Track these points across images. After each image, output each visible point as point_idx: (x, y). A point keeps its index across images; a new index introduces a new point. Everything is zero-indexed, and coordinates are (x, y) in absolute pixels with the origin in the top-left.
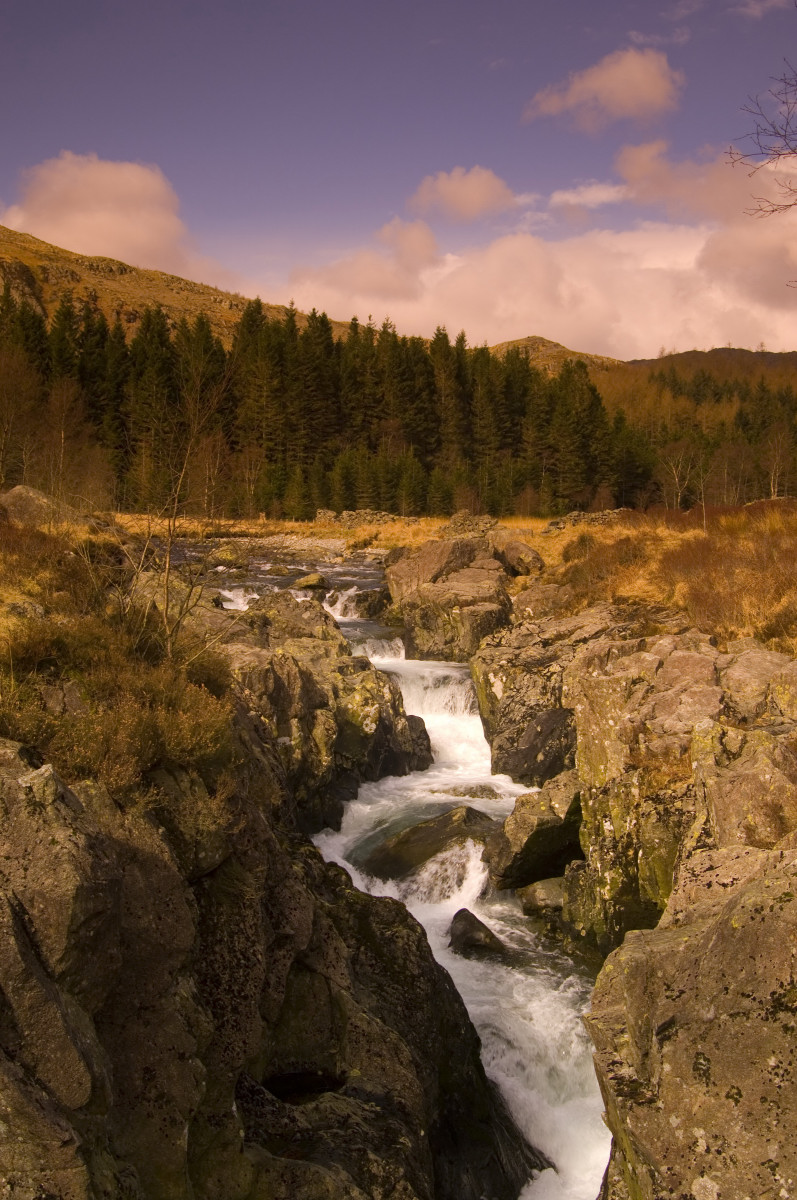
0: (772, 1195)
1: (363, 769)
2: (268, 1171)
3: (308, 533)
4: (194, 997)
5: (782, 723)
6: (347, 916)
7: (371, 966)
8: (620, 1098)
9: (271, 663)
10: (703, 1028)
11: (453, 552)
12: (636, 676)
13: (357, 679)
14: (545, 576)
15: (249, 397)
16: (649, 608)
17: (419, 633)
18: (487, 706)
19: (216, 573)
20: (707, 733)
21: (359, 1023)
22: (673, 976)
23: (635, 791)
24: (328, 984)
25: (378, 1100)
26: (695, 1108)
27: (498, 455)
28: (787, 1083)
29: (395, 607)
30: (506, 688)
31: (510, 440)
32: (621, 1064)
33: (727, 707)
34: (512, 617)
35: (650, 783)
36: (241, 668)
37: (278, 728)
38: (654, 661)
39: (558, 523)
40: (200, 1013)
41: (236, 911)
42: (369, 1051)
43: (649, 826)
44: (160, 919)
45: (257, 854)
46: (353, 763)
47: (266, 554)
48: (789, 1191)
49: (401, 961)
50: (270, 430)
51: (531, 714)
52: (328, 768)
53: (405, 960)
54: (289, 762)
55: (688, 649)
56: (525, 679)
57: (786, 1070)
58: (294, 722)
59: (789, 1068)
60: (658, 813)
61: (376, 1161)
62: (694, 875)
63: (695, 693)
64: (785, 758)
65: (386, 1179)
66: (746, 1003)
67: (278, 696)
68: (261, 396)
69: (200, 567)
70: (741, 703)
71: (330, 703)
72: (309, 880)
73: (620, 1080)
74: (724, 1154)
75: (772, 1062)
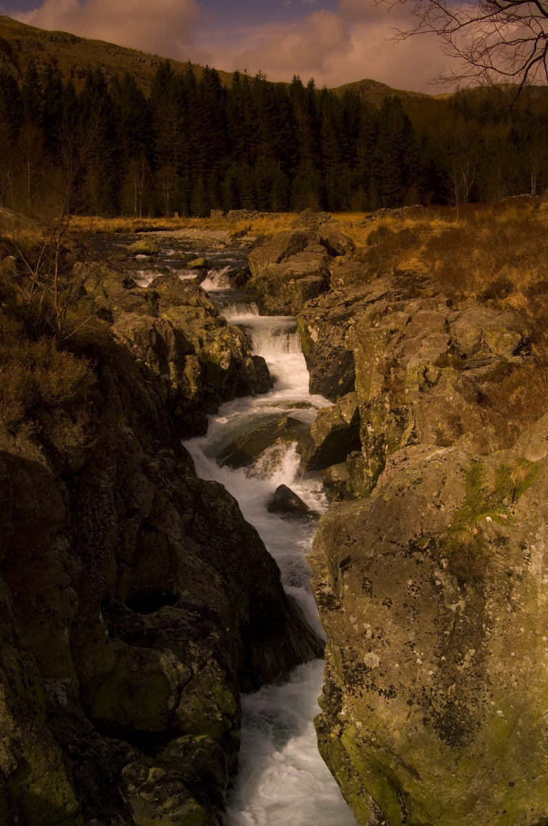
0: (412, 662)
1: (222, 393)
2: (125, 655)
3: (204, 227)
4: (68, 550)
5: (490, 358)
6: (187, 493)
7: (203, 525)
8: (320, 606)
9: (153, 325)
10: (367, 563)
11: (292, 241)
12: (393, 328)
13: (218, 332)
14: (355, 256)
15: (164, 131)
16: (418, 278)
17: (267, 298)
18: (308, 347)
19: (135, 260)
20: (414, 370)
21: (187, 562)
22: (352, 531)
23: (387, 406)
24: (167, 538)
25: (199, 610)
26: (365, 611)
27: (339, 166)
28: (419, 595)
29: (253, 280)
30: (319, 336)
31: (348, 156)
32: (325, 585)
33: (453, 347)
34: (331, 285)
35: (396, 400)
36: (133, 330)
37: (160, 368)
38: (405, 318)
39: (371, 217)
40: (72, 559)
41: (96, 495)
42: (193, 579)
43: (391, 430)
44: (42, 502)
45: (109, 459)
46: (215, 389)
47: (173, 244)
48: (422, 660)
49: (221, 522)
50: (179, 154)
51: (335, 352)
52: (196, 394)
53: (224, 521)
54: (169, 391)
55: (432, 308)
56: (332, 329)
57: (418, 587)
58: (171, 364)
59: (420, 586)
60: (397, 421)
61: (194, 647)
62: (394, 464)
63: (431, 339)
64: (465, 385)
65: (200, 659)
66: (393, 547)
67: (160, 348)
68: (172, 130)
69: (123, 256)
70: (463, 345)
71: (197, 350)
72: (163, 472)
73: (322, 595)
74: (382, 639)
75: (410, 582)
